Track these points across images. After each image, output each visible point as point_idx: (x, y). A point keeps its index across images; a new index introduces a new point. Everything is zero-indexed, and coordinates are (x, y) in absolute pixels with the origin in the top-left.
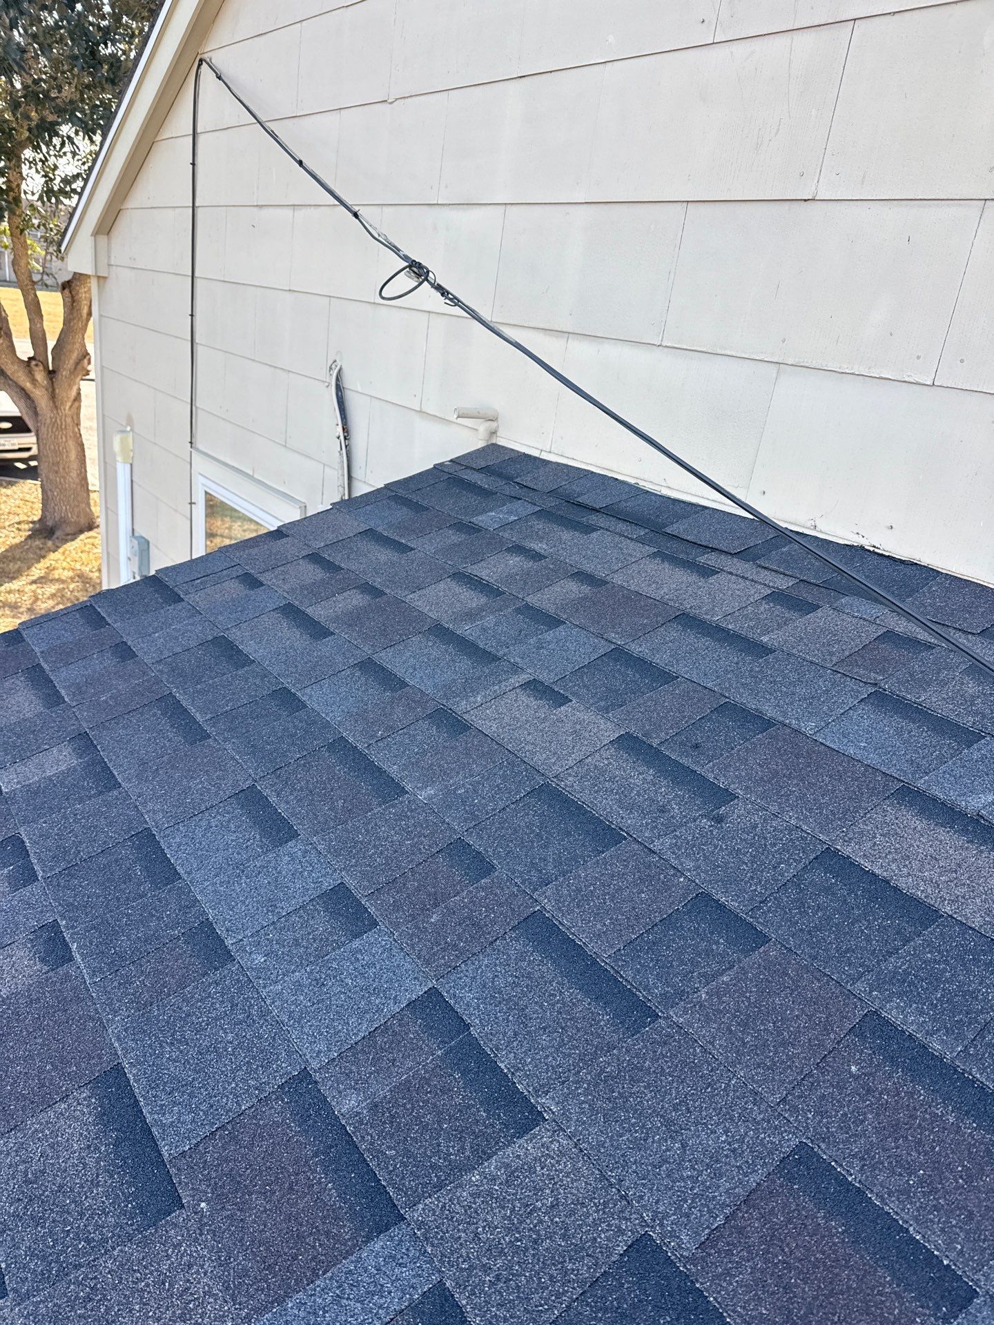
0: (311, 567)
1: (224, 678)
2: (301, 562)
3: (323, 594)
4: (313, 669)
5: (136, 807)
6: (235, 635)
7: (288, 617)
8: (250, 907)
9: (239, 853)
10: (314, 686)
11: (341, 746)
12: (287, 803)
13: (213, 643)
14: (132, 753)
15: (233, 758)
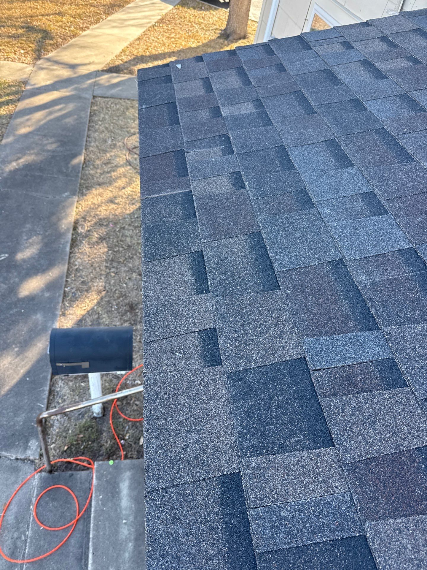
0: (381, 43)
1: (327, 88)
2: (376, 40)
3: (385, 58)
4: (374, 92)
5: (279, 135)
6: (335, 69)
7: (364, 66)
8: (326, 189)
9: (323, 166)
10: (373, 101)
11: (382, 132)
12: (351, 150)
13: (324, 72)
14: (280, 112)
15: (327, 125)
